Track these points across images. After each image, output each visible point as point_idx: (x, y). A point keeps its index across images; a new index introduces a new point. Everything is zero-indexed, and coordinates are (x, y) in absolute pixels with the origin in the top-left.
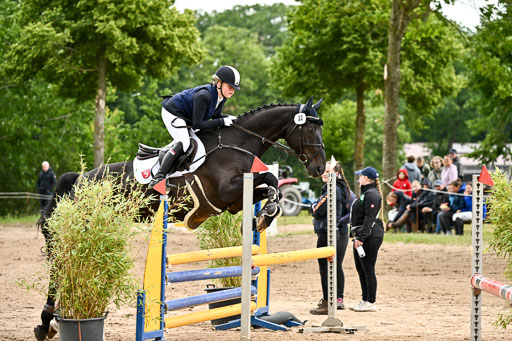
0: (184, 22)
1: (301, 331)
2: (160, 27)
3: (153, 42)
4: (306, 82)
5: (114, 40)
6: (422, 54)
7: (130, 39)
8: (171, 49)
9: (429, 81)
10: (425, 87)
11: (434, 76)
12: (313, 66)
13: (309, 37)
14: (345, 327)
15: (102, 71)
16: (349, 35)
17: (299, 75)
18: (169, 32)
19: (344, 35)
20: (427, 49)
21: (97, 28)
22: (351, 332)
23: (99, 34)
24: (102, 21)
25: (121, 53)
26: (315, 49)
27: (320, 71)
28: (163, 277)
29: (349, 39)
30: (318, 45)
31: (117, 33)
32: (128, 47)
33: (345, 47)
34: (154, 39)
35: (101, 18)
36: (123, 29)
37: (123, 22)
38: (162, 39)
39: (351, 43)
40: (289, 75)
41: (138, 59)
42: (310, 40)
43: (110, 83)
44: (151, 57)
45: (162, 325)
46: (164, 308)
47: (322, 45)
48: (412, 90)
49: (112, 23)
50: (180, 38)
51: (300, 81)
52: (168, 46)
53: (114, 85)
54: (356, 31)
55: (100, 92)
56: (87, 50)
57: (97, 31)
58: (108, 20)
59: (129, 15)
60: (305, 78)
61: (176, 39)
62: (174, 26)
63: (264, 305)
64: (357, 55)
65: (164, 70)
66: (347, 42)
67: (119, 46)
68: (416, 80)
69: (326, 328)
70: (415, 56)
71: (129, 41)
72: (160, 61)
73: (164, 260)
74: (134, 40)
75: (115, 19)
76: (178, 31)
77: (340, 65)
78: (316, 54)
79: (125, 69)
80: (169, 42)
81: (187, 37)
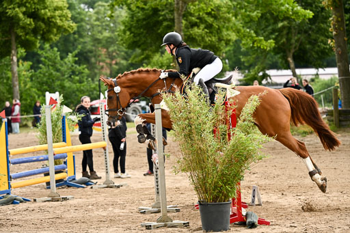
0: (61, 7)
1: (92, 188)
2: (47, 10)
3: (43, 21)
4: (139, 41)
5: (19, 20)
6: (210, 20)
7: (29, 19)
8: (55, 24)
9: (215, 36)
10: (214, 40)
11: (218, 33)
12: (142, 30)
13: (139, 12)
14: (115, 184)
15: (13, 39)
16: (163, 10)
17: (134, 36)
18: (52, 14)
19: (160, 11)
20: (212, 17)
21: (7, 13)
22: (118, 187)
23: (9, 17)
24: (10, 9)
25: (23, 28)
26: (144, 19)
27: (147, 33)
28: (8, 162)
29: (163, 13)
30: (144, 17)
31: (21, 15)
32: (28, 25)
33: (161, 18)
34: (44, 19)
35: (10, 7)
36: (24, 13)
37: (24, 9)
38: (48, 18)
39: (164, 15)
40: (127, 37)
41: (35, 31)
42: (139, 14)
43: (19, 46)
44: (43, 30)
45: (10, 186)
46: (10, 178)
47: (147, 17)
48: (206, 42)
49: (17, 9)
50: (59, 17)
51: (135, 40)
52: (53, 22)
53: (22, 47)
54: (167, 8)
55: (13, 52)
56: (3, 27)
57: (8, 14)
58: (14, 8)
59: (27, 4)
60: (138, 38)
61: (58, 18)
62: (55, 10)
63: (73, 175)
64: (169, 23)
65: (52, 36)
66: (162, 15)
67: (23, 24)
68: (207, 36)
69: (105, 186)
70: (206, 21)
71: (28, 21)
72: (49, 31)
73: (8, 153)
74: (32, 20)
75: (19, 7)
76: (57, 13)
77: (159, 29)
78: (144, 23)
79: (27, 37)
80: (53, 20)
81: (64, 16)
